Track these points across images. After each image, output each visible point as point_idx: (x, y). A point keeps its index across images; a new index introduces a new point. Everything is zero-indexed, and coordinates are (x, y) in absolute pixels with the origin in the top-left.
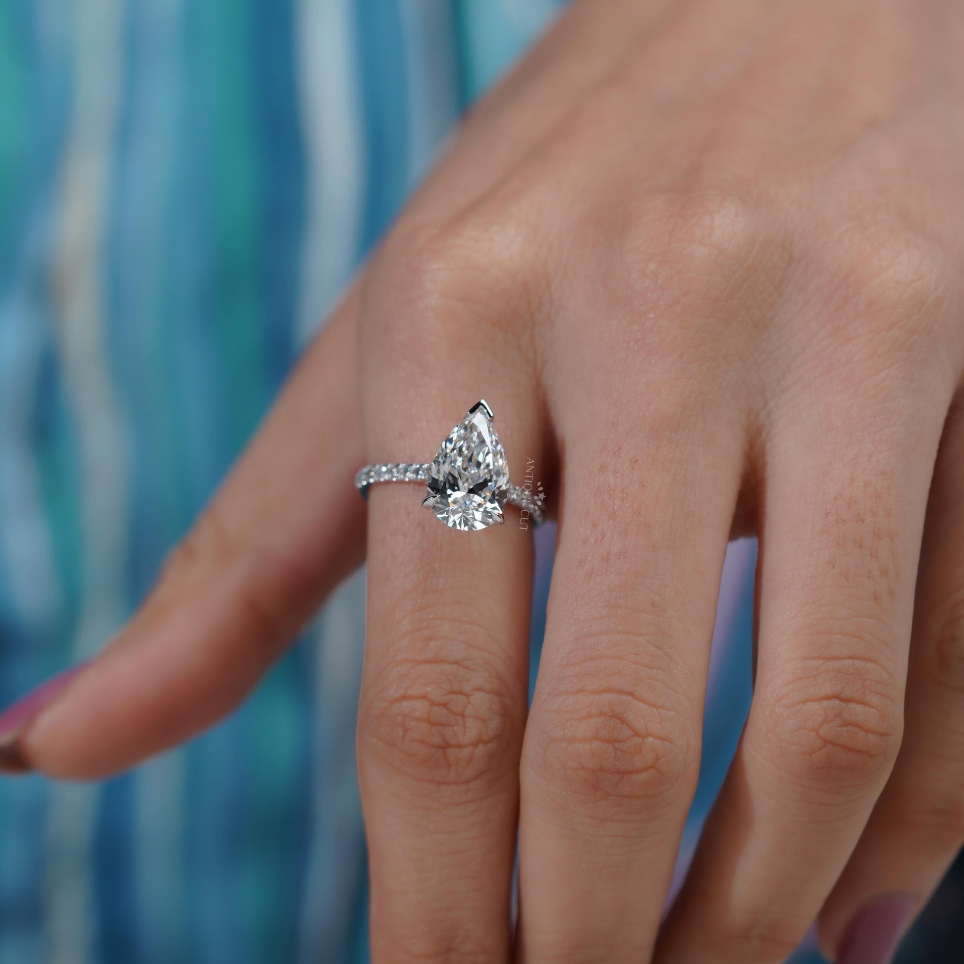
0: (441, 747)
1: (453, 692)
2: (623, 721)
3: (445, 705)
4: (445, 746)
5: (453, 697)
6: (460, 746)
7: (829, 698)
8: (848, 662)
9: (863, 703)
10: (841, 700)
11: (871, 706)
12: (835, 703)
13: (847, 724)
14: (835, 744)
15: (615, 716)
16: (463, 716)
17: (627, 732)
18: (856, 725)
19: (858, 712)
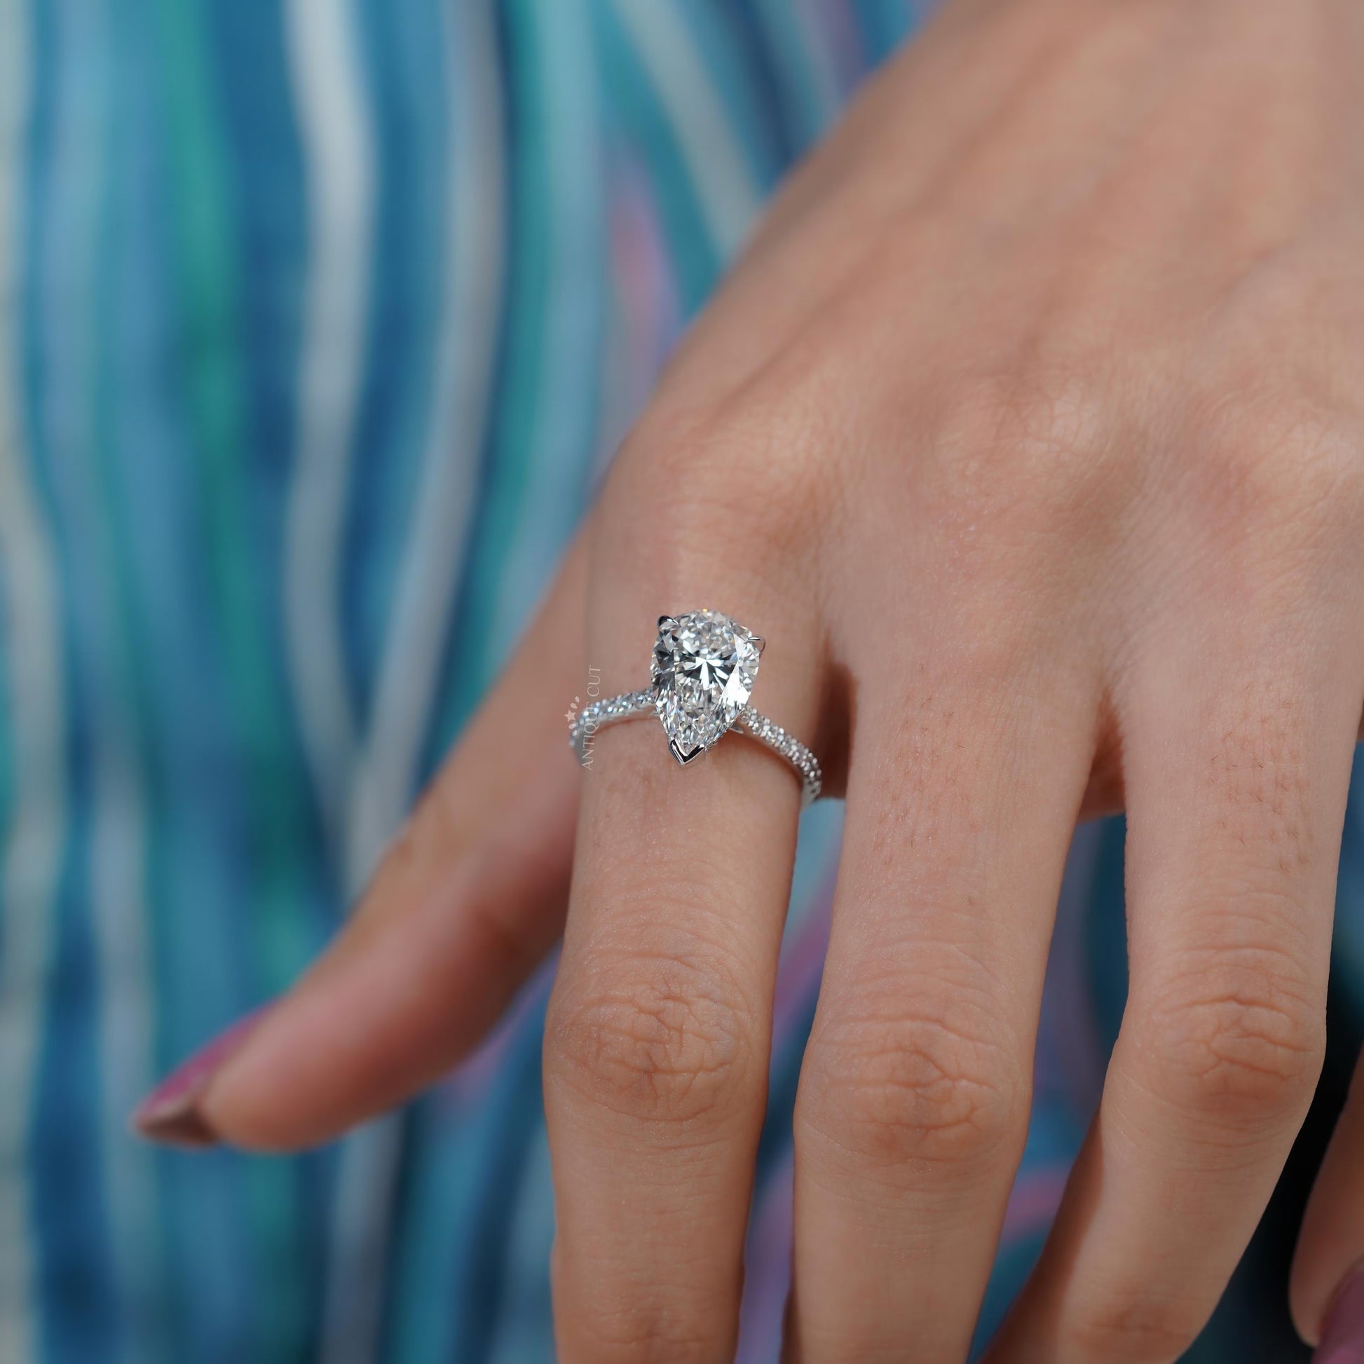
0: (646, 1072)
1: (668, 997)
2: (928, 1058)
3: (657, 1014)
4: (651, 1071)
5: (670, 1004)
6: (673, 1072)
7: (1223, 999)
8: (1248, 952)
9: (1271, 1007)
10: (1240, 1002)
11: (1280, 1010)
12: (1234, 1006)
13: (1248, 1034)
14: (1232, 1061)
15: (918, 1052)
16: (680, 1031)
17: (936, 1073)
18: (1261, 1035)
19: (1262, 1018)
